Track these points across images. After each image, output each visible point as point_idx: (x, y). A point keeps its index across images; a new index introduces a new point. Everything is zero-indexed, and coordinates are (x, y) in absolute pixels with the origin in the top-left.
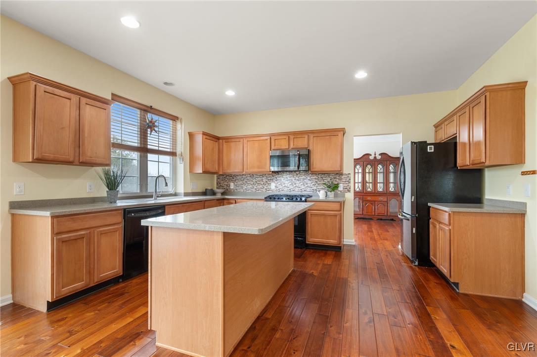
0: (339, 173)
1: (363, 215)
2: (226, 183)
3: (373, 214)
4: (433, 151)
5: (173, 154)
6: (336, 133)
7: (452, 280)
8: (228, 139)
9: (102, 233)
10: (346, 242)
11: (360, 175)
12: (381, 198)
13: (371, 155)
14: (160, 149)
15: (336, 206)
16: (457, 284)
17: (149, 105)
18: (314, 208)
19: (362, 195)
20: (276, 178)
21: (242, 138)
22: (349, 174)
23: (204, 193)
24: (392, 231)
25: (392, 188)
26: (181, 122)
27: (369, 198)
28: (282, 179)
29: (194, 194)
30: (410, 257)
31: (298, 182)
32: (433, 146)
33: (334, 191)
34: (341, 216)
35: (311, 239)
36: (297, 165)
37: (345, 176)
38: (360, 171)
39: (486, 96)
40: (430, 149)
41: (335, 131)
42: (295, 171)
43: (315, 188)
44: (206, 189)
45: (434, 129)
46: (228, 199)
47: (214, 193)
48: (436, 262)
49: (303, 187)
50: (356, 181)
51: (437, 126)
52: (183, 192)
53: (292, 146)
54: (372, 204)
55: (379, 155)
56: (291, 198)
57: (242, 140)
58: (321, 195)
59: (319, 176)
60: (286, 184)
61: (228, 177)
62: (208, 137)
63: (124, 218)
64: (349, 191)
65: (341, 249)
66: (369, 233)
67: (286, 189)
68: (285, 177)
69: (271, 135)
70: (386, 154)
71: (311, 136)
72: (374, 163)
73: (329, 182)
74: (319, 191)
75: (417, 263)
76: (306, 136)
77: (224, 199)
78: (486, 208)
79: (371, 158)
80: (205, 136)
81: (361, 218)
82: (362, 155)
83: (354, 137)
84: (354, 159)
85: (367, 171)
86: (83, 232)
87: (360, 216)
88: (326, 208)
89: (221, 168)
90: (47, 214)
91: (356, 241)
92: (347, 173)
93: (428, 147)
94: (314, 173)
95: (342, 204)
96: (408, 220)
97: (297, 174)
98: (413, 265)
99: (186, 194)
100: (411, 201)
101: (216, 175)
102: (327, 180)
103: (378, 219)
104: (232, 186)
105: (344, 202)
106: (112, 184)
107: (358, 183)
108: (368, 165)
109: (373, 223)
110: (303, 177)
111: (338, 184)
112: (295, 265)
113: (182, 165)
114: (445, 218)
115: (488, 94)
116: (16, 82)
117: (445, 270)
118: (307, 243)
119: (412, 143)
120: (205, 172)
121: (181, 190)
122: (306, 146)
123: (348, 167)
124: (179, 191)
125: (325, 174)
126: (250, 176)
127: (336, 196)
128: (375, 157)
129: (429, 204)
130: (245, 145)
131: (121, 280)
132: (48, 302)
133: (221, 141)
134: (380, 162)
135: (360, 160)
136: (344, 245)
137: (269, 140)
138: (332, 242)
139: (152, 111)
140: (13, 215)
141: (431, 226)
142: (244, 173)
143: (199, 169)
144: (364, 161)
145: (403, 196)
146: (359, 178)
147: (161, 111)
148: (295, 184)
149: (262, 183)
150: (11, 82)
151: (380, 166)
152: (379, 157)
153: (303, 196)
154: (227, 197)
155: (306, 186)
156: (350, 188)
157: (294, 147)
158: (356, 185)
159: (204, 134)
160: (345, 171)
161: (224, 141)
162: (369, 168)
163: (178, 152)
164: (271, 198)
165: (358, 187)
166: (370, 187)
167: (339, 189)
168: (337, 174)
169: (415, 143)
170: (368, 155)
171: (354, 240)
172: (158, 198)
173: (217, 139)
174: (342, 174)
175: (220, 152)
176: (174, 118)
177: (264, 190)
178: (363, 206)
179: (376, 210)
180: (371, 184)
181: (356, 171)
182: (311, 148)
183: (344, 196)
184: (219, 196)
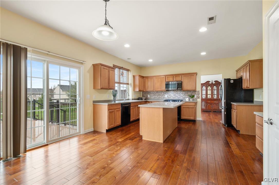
0: (195, 91)
1: (206, 109)
2: (146, 95)
3: (211, 109)
4: (233, 82)
5: (128, 84)
6: (193, 75)
7: (237, 130)
8: (147, 77)
9: (117, 111)
10: (198, 119)
11: (205, 91)
12: (215, 102)
13: (210, 82)
14: (124, 82)
15: (193, 104)
16: (239, 131)
17: (122, 66)
18: (184, 105)
19: (206, 101)
20: (168, 93)
21: (153, 77)
22: (199, 91)
23: (138, 99)
24: (219, 116)
25: (215, 97)
26: (131, 72)
27: (209, 102)
28: (170, 93)
29: (135, 99)
30: (224, 124)
31: (177, 94)
32: (233, 80)
33: (192, 98)
34: (195, 108)
35: (183, 117)
36: (177, 88)
37: (197, 92)
38: (205, 89)
39: (250, 64)
40: (232, 82)
41: (193, 74)
42: (176, 90)
43: (184, 97)
44: (139, 98)
45: (236, 72)
46: (148, 101)
47: (142, 99)
48: (233, 125)
49: (179, 96)
50: (203, 94)
51: (237, 71)
52: (131, 98)
53: (174, 80)
54: (211, 104)
55: (214, 82)
56: (174, 101)
57: (153, 78)
58: (187, 100)
59: (186, 92)
60: (172, 95)
61: (147, 93)
62: (140, 77)
63: (121, 106)
64: (199, 98)
65: (195, 121)
66: (208, 117)
67: (171, 97)
68: (171, 92)
69: (165, 76)
70: (218, 81)
71: (183, 76)
72: (212, 85)
73: (190, 94)
74: (186, 98)
75: (226, 126)
76: (181, 76)
77: (147, 101)
78: (255, 104)
79: (210, 83)
80: (139, 77)
81: (205, 111)
82: (206, 81)
83: (201, 76)
84: (201, 84)
85: (208, 89)
86: (113, 110)
87: (205, 110)
88: (189, 105)
89: (145, 89)
90: (107, 104)
91: (202, 119)
92: (198, 91)
93: (231, 81)
94: (184, 91)
95: (196, 103)
96: (223, 109)
97: (176, 91)
98: (225, 127)
99: (133, 99)
100: (224, 102)
101: (142, 92)
102: (190, 93)
103: (213, 112)
104: (149, 96)
105: (197, 102)
106: (115, 96)
107: (204, 95)
108: (209, 86)
109: (211, 113)
110: (179, 92)
111: (194, 95)
112: (178, 125)
113: (131, 88)
114: (235, 107)
115: (250, 63)
116: (94, 66)
117: (235, 126)
118: (181, 118)
119: (224, 79)
120: (140, 91)
121: (131, 97)
122: (181, 80)
123: (198, 88)
124: (129, 98)
125: (188, 91)
126: (156, 92)
127: (193, 100)
128: (212, 83)
129: (231, 103)
130: (155, 80)
131: (120, 127)
132: (106, 130)
133: (144, 78)
134: (214, 85)
135: (205, 84)
136: (197, 120)
137: (165, 78)
138: (192, 118)
139: (122, 69)
140: (94, 104)
141: (232, 111)
142: (154, 91)
143: (137, 90)
144: (207, 84)
145: (222, 100)
146: (204, 92)
147: (124, 68)
148: (176, 95)
149: (162, 95)
150: (93, 65)
151: (215, 87)
152: (214, 83)
153: (179, 100)
154: (148, 100)
155: (180, 96)
156: (199, 97)
157: (176, 80)
158: (203, 95)
159: (139, 76)
160: (197, 90)
161: (146, 78)
162: (209, 88)
163: (129, 83)
164: (166, 101)
165: (204, 97)
166: (209, 97)
167: (195, 97)
168: (194, 91)
169: (226, 79)
170: (209, 82)
171: (201, 118)
172: (126, 101)
173: (143, 77)
174: (196, 91)
175: (144, 83)
176: (128, 70)
177: (162, 98)
178: (206, 105)
179: (213, 107)
180: (210, 95)
181: (203, 89)
182: (182, 81)
183: (197, 100)
184: (144, 100)
